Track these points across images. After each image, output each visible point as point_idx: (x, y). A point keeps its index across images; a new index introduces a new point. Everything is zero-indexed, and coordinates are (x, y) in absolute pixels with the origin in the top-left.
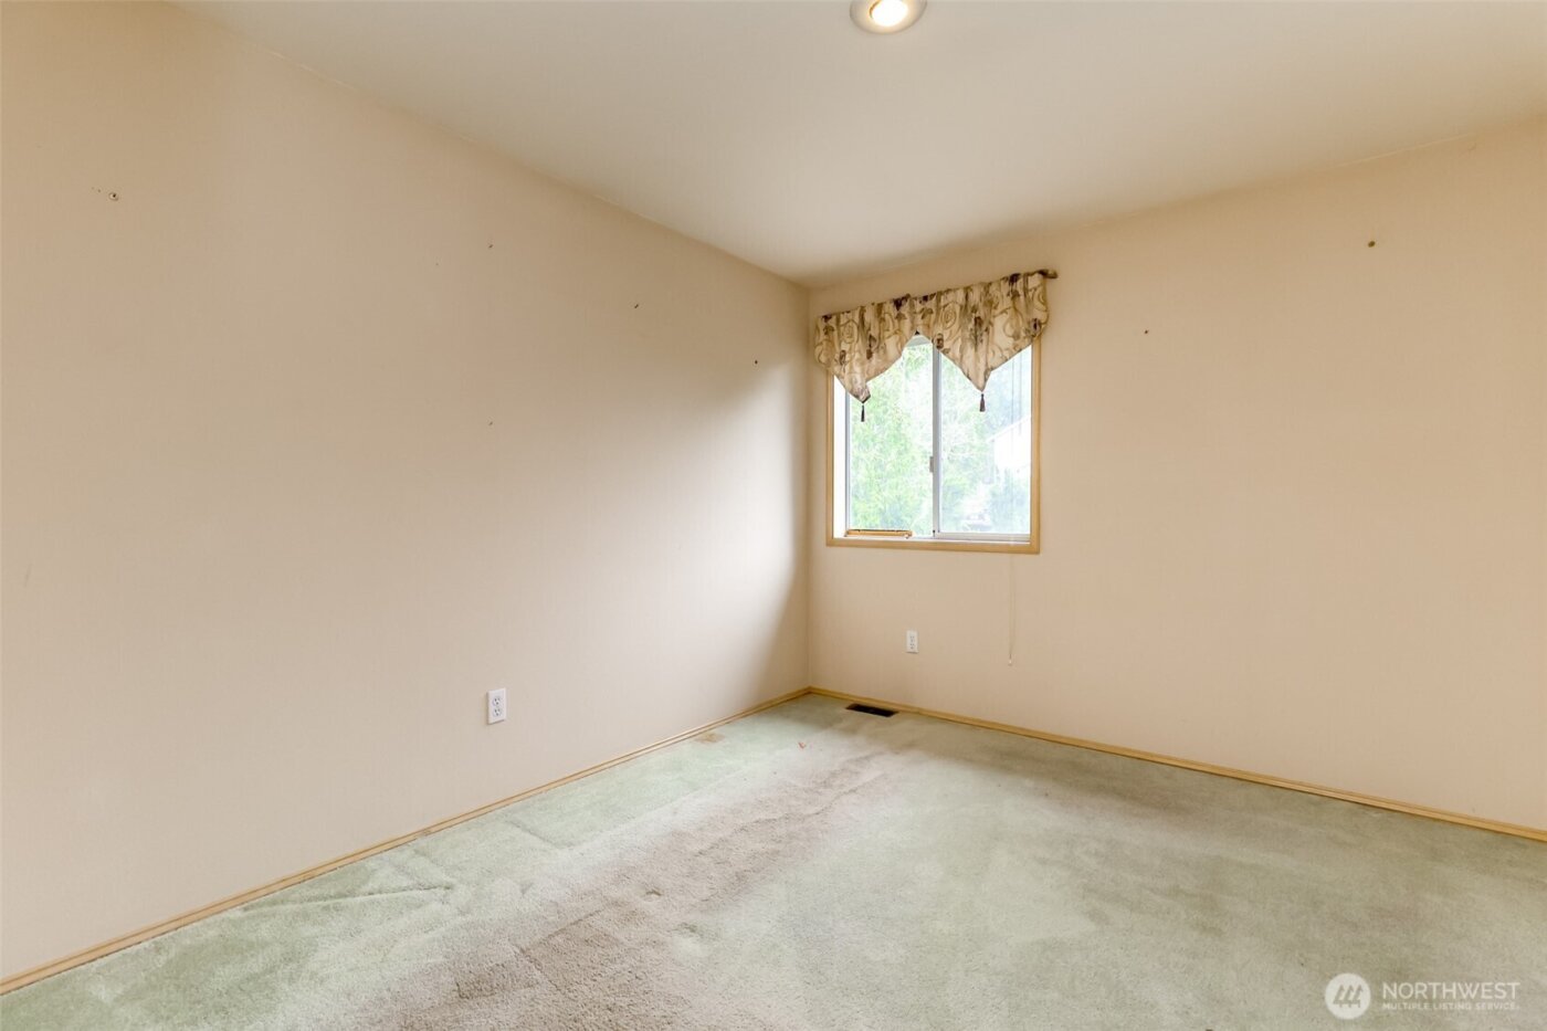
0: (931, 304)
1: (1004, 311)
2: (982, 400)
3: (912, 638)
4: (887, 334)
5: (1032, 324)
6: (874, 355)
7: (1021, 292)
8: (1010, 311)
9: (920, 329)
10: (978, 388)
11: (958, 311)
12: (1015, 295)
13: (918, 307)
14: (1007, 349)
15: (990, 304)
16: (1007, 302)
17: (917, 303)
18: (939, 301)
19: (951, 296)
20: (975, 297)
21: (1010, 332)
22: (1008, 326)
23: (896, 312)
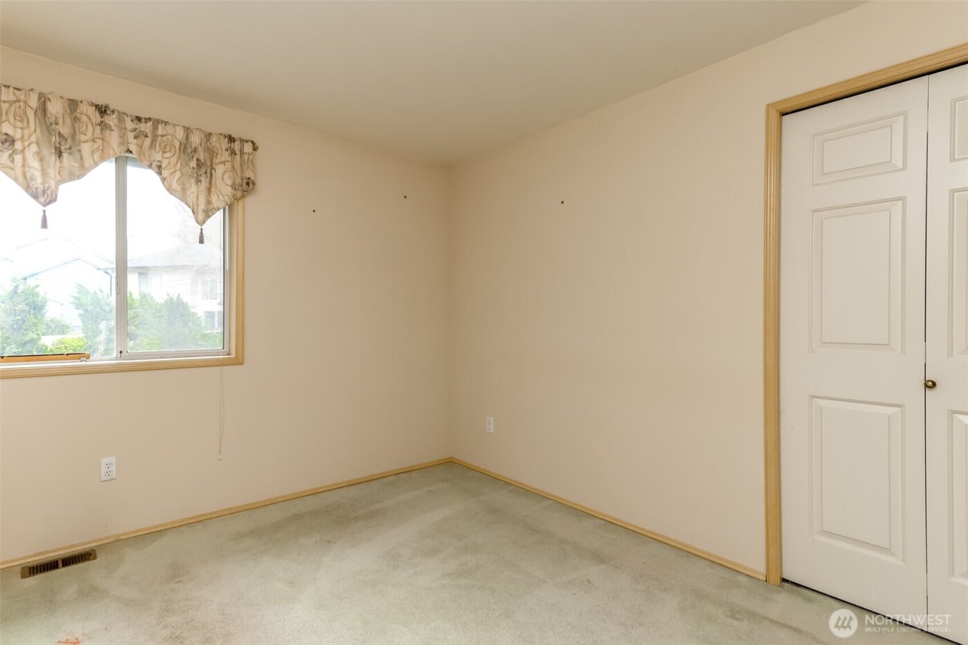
0: (147, 127)
1: (224, 163)
2: (202, 232)
3: (108, 465)
4: (83, 138)
5: (245, 181)
6: (65, 155)
7: (238, 152)
8: (229, 165)
9: (133, 148)
10: (198, 222)
11: (177, 145)
12: (233, 153)
13: (130, 125)
14: (227, 195)
15: (211, 152)
16: (226, 156)
17: (128, 120)
18: (155, 128)
19: (169, 129)
20: (196, 139)
21: (229, 182)
22: (226, 176)
23: (99, 119)
